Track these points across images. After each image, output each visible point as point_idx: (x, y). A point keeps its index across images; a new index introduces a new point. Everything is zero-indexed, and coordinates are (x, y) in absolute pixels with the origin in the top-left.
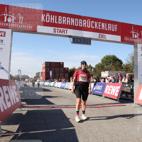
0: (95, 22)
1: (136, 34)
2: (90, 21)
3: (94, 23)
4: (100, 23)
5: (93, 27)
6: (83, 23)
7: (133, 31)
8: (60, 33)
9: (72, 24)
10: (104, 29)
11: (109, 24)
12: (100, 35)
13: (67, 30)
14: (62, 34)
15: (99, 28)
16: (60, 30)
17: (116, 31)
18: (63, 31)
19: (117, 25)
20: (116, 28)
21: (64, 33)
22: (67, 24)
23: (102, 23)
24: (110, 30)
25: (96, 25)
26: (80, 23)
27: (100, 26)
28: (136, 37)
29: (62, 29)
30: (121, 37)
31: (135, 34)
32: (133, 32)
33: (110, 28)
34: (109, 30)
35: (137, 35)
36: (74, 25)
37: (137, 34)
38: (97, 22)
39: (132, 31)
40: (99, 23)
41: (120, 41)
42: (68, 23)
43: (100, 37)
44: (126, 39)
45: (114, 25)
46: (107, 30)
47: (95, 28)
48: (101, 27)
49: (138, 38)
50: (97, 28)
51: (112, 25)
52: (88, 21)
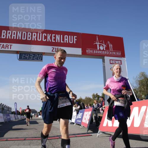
0: (48, 34)
1: (102, 45)
2: (41, 34)
3: (46, 35)
4: (55, 35)
5: (45, 40)
6: (32, 36)
7: (98, 42)
8: (3, 48)
9: (18, 38)
10: (59, 41)
11: (65, 36)
12: (54, 48)
13: (11, 45)
14: (5, 49)
15: (53, 41)
16: (3, 45)
17: (75, 43)
18: (6, 47)
19: (76, 37)
20: (75, 40)
21: (8, 48)
22: (12, 38)
23: (57, 35)
24: (67, 42)
25: (49, 38)
26: (28, 36)
27: (54, 38)
28: (102, 48)
29: (5, 44)
30: (82, 50)
31: (100, 45)
32: (98, 44)
33: (67, 40)
34: (65, 42)
35: (103, 47)
36: (20, 39)
37: (104, 45)
38: (50, 35)
39: (96, 42)
40: (53, 35)
41: (81, 54)
42: (14, 37)
43: (54, 50)
44: (89, 51)
45: (72, 37)
46: (63, 42)
47: (48, 41)
48: (55, 40)
49: (105, 49)
50: (50, 41)
51: (70, 36)
52: (38, 34)
